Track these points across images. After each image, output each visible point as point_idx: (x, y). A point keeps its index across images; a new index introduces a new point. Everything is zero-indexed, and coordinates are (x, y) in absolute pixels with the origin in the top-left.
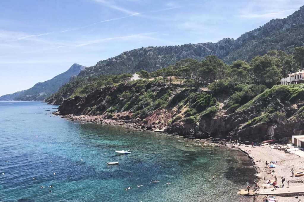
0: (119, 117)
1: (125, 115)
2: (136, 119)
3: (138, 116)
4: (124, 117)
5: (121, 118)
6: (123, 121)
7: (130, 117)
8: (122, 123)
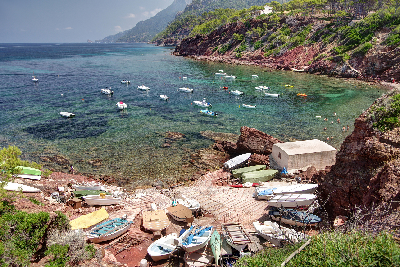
0: (249, 57)
1: (255, 55)
2: (269, 59)
3: (271, 56)
4: (255, 57)
5: (251, 58)
6: (254, 61)
7: (262, 57)
8: (253, 63)
